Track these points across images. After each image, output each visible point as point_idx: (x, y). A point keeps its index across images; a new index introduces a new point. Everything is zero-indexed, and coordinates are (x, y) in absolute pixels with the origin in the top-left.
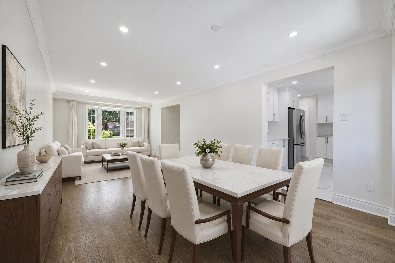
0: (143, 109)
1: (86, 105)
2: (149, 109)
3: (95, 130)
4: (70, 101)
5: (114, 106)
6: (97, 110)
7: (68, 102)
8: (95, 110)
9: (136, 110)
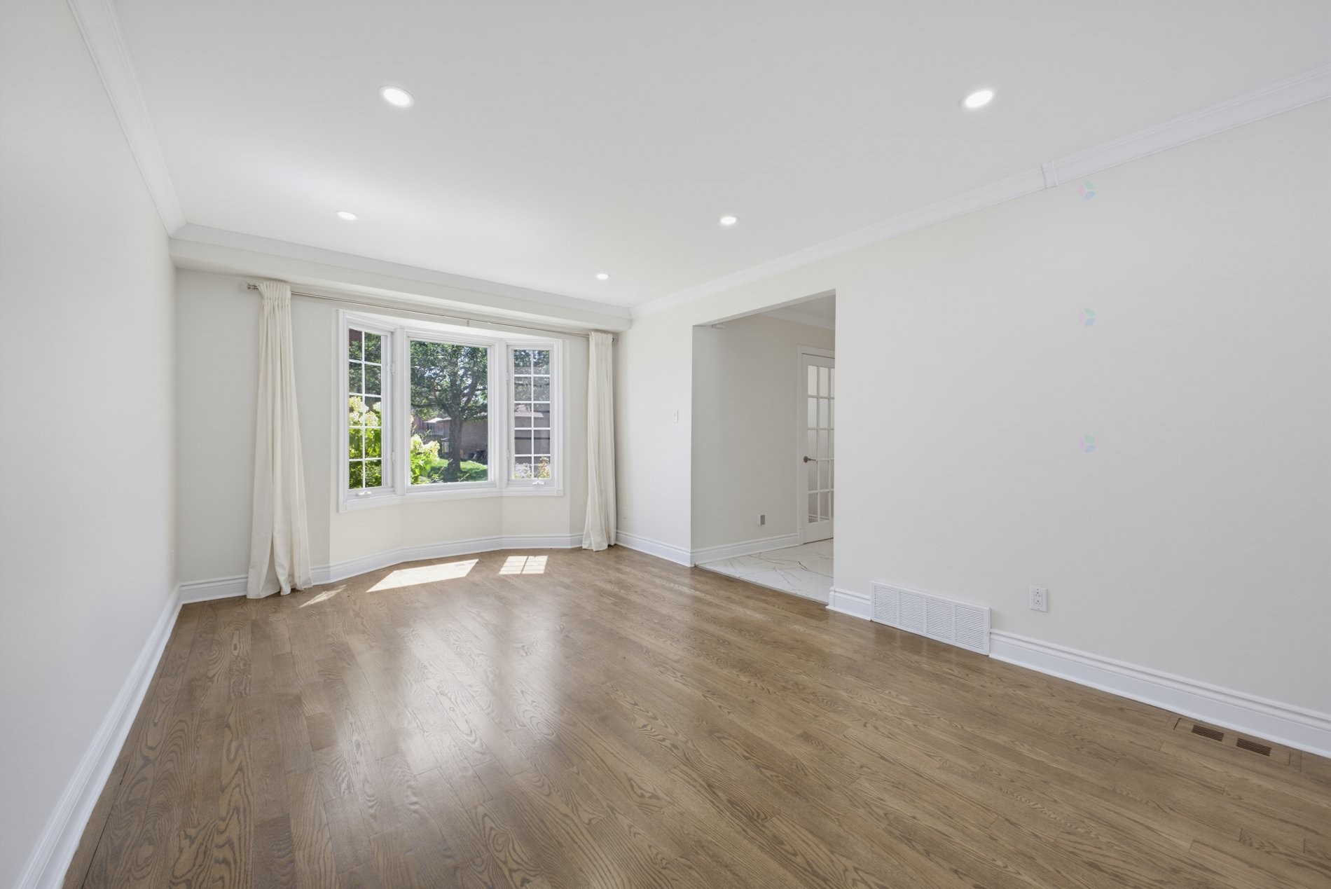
0: (593, 338)
1: (341, 311)
2: (616, 338)
3: (378, 436)
4: (263, 287)
5: (468, 319)
6: (389, 335)
7: (252, 286)
8: (380, 337)
9: (561, 341)
